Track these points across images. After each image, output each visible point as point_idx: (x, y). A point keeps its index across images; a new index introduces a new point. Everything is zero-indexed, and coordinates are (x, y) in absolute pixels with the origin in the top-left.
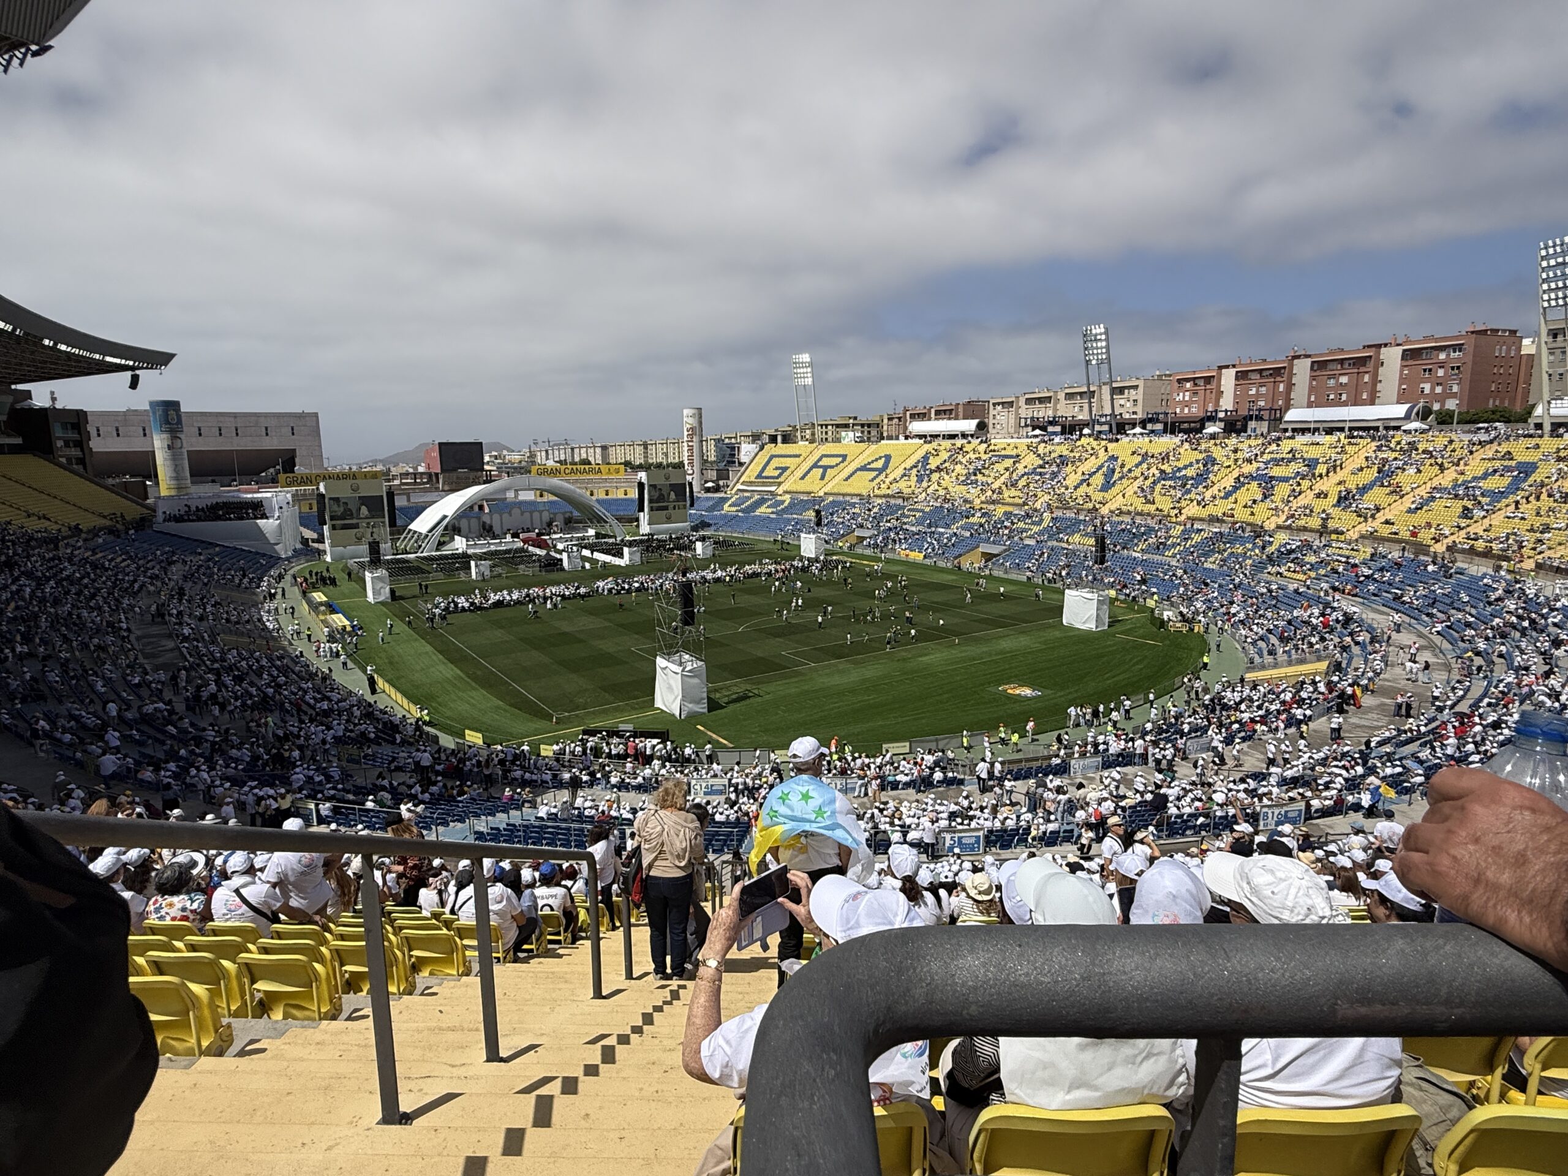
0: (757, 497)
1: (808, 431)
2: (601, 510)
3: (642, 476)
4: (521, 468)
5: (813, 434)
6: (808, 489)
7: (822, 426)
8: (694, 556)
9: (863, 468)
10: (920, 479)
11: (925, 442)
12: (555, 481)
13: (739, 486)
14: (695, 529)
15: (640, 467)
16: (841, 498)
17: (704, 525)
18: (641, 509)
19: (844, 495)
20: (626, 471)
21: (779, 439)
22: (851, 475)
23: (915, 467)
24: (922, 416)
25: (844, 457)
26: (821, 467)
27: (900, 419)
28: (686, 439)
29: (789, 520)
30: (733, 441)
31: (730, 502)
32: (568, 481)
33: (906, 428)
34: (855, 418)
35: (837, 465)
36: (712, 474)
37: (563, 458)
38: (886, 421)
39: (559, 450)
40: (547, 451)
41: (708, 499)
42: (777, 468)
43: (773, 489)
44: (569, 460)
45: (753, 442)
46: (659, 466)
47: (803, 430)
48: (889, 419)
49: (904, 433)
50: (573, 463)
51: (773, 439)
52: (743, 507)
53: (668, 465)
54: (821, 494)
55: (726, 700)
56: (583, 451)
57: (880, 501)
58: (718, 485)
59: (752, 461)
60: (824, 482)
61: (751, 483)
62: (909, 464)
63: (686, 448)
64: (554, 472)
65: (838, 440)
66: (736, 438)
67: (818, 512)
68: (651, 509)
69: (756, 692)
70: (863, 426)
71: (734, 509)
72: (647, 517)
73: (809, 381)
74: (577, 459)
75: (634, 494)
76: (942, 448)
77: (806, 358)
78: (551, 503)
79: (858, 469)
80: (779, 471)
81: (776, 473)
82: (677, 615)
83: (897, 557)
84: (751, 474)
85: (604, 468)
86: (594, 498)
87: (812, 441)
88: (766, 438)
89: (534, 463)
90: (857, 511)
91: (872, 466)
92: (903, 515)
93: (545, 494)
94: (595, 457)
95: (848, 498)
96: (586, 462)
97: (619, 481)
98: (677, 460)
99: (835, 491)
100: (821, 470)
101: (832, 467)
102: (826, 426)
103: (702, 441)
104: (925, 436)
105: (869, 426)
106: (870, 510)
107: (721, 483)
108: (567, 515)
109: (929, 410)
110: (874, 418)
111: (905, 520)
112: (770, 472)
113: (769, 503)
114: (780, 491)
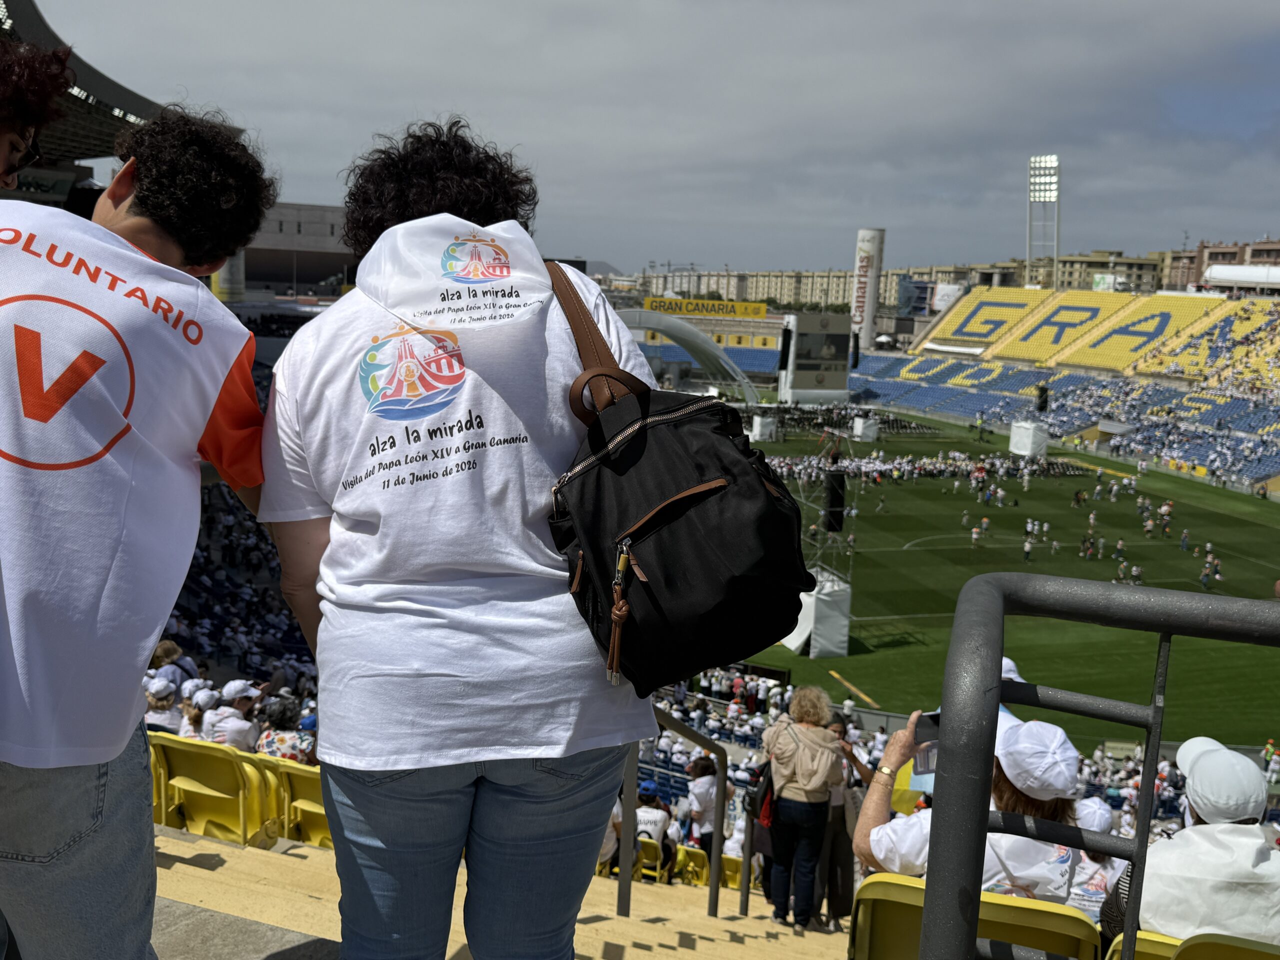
0: (951, 361)
1: (1041, 270)
2: (729, 364)
3: (791, 320)
4: (630, 298)
5: (1049, 275)
6: (1033, 356)
7: (1065, 263)
8: (852, 436)
9: (1124, 331)
10: (1215, 353)
11: (1230, 298)
12: (674, 320)
13: (928, 345)
14: (856, 399)
15: (788, 308)
16: (1082, 373)
17: (868, 395)
18: (783, 366)
19: (1087, 368)
20: (768, 311)
21: (996, 279)
22: (1102, 340)
23: (1208, 334)
24: (1230, 257)
25: (1095, 312)
26: (1055, 324)
27: (1191, 259)
28: (857, 272)
29: (997, 399)
30: (926, 278)
31: (911, 366)
32: (689, 320)
33: (1200, 274)
34: (1119, 254)
35: (1082, 323)
36: (890, 325)
37: (685, 287)
38: (1168, 261)
39: (681, 276)
40: (665, 278)
41: (878, 359)
42: (987, 322)
43: (977, 351)
44: (693, 291)
45: (956, 281)
46: (815, 307)
47: (1034, 267)
48: (1176, 259)
49: (1197, 280)
50: (700, 297)
51: (987, 279)
52: (930, 373)
53: (829, 308)
54: (1052, 363)
55: (875, 641)
56: (713, 280)
57: (1144, 382)
58: (896, 341)
59: (950, 309)
60: (1058, 347)
61: (944, 341)
62: (1199, 328)
63: (856, 285)
64: (672, 307)
65: (1087, 286)
66: (930, 274)
67: (1043, 391)
68: (799, 367)
69: (920, 637)
70: (1130, 266)
71: (916, 376)
72: (790, 377)
73: (1052, 196)
74: (704, 290)
75: (776, 344)
76: (1256, 309)
77: (1051, 161)
78: (665, 348)
79: (1116, 332)
80: (989, 327)
81: (986, 328)
82: (818, 516)
83: (1162, 469)
84: (947, 326)
85: (739, 306)
86: (722, 345)
87: (1046, 285)
88: (976, 277)
89: (646, 292)
90: (1106, 393)
91: (1138, 328)
92: (1180, 407)
93: (658, 335)
94: (728, 289)
95: (1093, 374)
96: (715, 296)
97: (757, 325)
98: (840, 301)
99: (1076, 360)
100: (1055, 329)
101: (1073, 325)
102: (1072, 263)
103: (879, 277)
104: (1230, 289)
105: (1141, 267)
106: (1127, 394)
107: (901, 337)
108: (684, 366)
109: (1243, 249)
110: (1147, 254)
111: (1183, 414)
112: (975, 326)
113: (970, 371)
114: (989, 354)
